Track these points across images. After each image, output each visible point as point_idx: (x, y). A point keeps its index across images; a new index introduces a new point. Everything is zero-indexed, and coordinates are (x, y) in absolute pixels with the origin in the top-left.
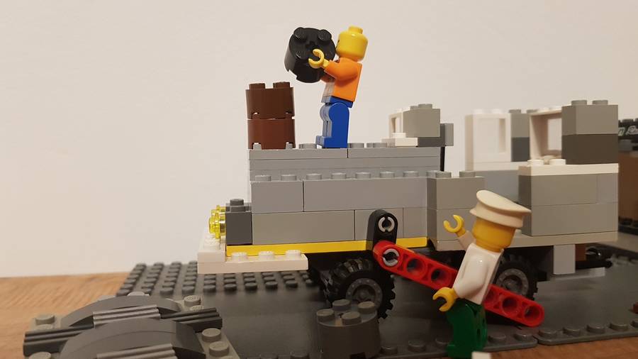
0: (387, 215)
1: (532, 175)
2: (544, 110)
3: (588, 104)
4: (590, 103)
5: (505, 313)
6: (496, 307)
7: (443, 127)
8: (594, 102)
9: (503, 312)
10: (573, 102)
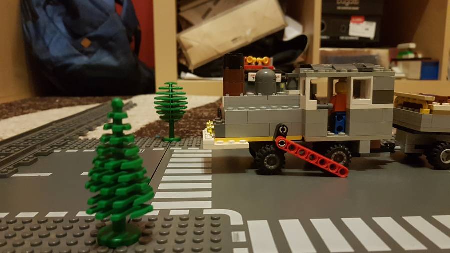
0: (284, 126)
5: (331, 171)
6: (327, 168)
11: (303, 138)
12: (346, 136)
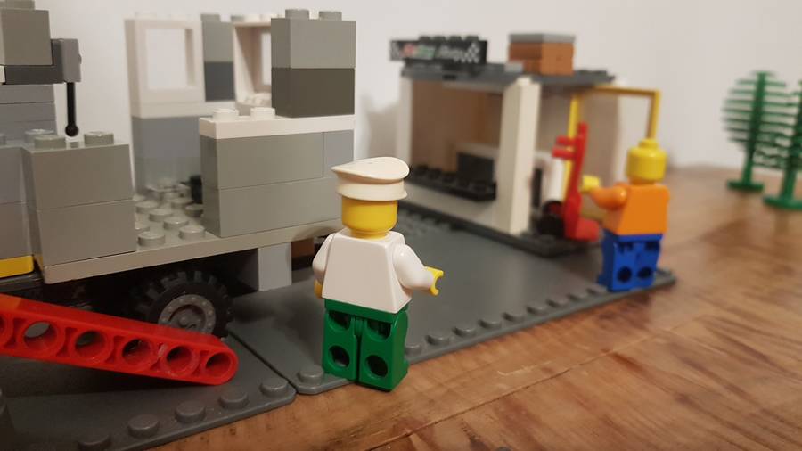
1: (218, 137)
2: (253, 18)
3: (311, 17)
4: (314, 15)
5: (171, 374)
6: (156, 366)
7: (57, 48)
8: (321, 14)
9: (169, 372)
10: (287, 12)
11: (35, 264)
12: (211, 238)
